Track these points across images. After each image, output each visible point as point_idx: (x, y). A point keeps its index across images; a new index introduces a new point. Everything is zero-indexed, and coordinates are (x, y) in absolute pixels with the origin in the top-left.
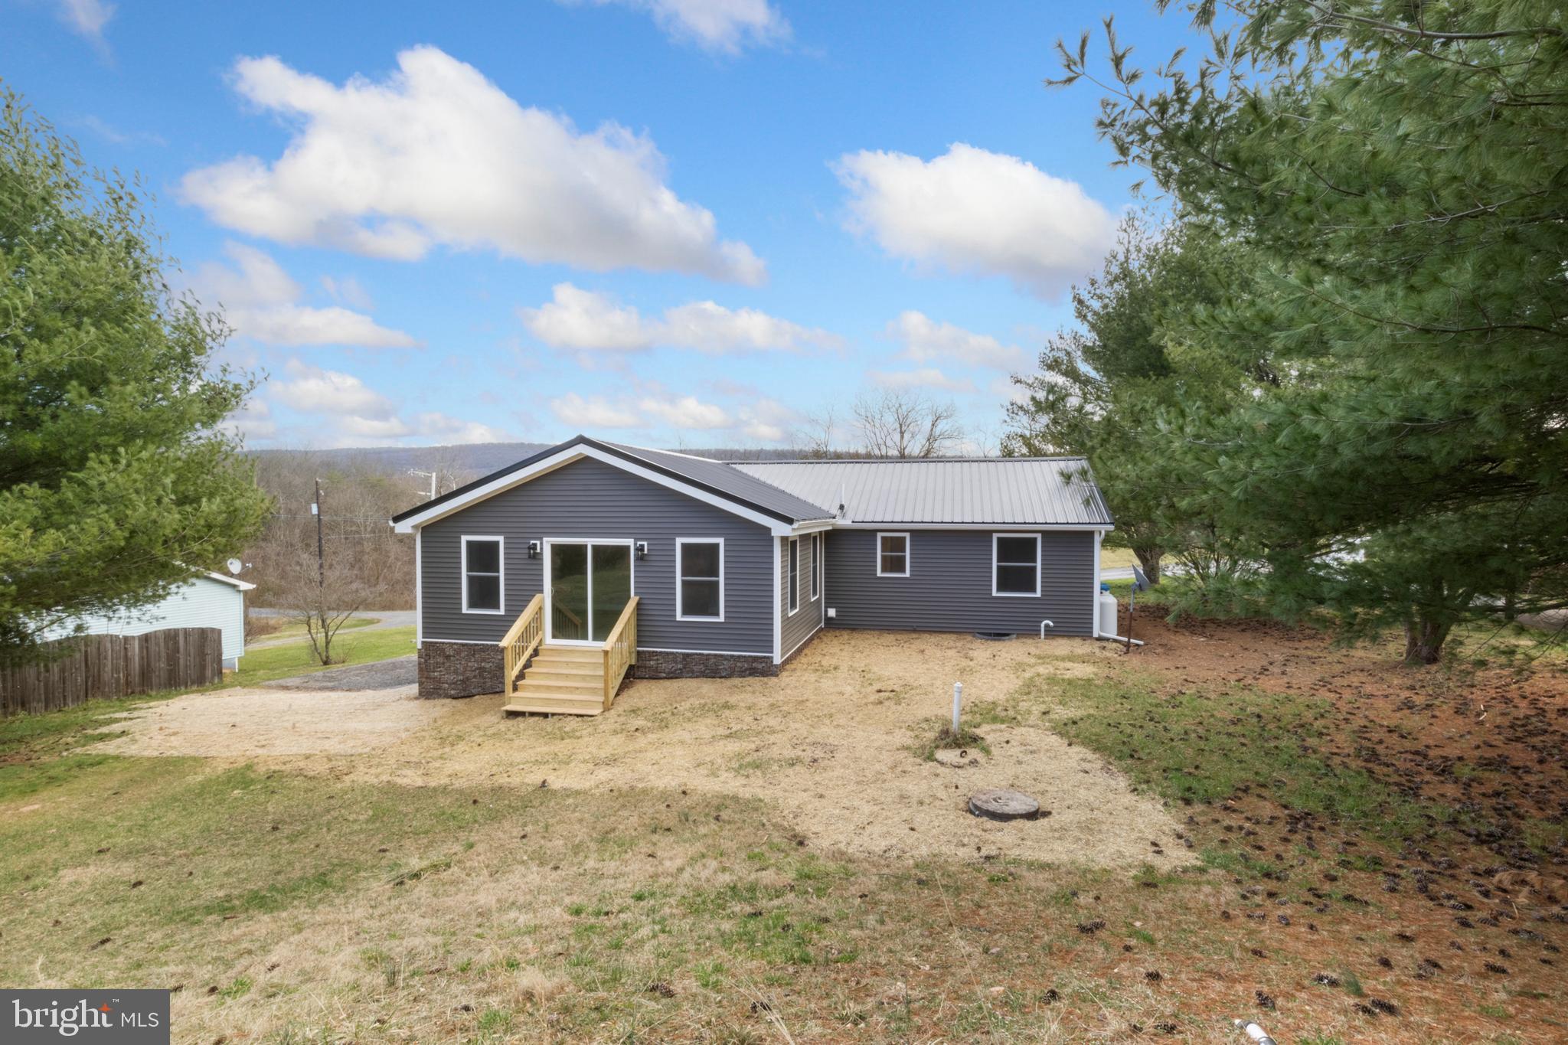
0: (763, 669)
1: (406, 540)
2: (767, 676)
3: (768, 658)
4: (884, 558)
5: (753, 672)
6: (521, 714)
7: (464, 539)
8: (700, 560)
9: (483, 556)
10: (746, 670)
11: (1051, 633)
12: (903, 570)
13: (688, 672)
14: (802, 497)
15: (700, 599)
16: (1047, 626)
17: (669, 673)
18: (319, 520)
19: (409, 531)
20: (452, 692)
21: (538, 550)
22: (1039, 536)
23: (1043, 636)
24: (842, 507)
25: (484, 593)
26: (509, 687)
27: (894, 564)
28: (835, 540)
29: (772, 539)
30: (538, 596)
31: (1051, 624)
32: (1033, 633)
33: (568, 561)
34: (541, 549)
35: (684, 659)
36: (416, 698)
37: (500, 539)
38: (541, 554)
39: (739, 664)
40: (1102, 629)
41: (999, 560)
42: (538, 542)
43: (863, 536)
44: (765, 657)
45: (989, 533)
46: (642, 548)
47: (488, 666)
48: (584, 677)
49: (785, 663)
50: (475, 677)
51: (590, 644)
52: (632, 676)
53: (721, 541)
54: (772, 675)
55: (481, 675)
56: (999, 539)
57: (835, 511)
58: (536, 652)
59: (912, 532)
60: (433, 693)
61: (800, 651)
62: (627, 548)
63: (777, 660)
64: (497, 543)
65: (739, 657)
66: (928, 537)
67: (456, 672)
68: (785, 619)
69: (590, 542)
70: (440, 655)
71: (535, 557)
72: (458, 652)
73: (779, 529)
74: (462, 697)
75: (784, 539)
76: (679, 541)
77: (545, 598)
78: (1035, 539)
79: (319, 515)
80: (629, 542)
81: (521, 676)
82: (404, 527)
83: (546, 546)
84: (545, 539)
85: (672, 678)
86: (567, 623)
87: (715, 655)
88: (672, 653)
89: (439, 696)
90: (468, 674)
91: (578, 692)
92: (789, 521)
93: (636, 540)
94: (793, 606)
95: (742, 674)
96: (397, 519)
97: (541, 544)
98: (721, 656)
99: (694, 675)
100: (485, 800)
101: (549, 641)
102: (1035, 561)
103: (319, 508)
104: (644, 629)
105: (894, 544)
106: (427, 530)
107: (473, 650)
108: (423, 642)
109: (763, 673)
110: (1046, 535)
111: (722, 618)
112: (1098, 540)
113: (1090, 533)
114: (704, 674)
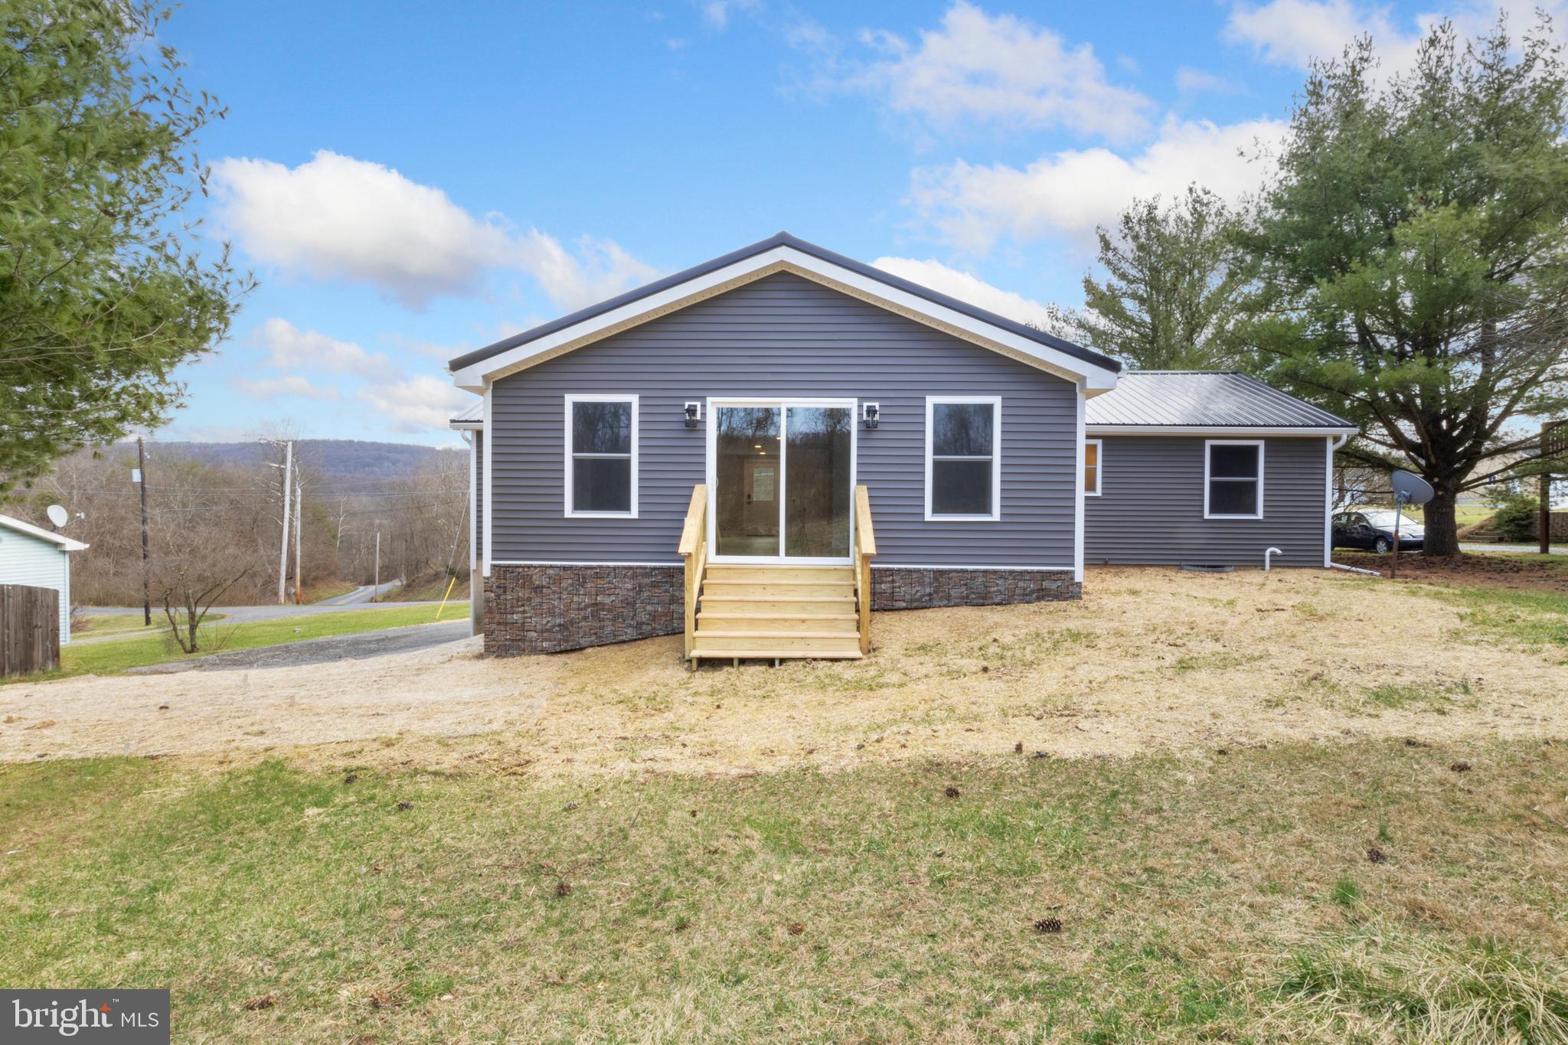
0: (1066, 591)
2: (1066, 599)
3: (1066, 573)
5: (1043, 595)
7: (570, 399)
8: (963, 429)
10: (1032, 592)
11: (1277, 563)
12: (1094, 488)
13: (941, 599)
15: (962, 490)
16: (1273, 555)
17: (912, 601)
18: (143, 489)
20: (545, 644)
21: (698, 417)
22: (1261, 444)
23: (1267, 567)
25: (603, 486)
26: (689, 624)
29: (1074, 398)
30: (700, 488)
31: (1279, 552)
32: (1258, 564)
34: (704, 414)
35: (936, 579)
36: (480, 657)
37: (634, 399)
38: (704, 422)
39: (1021, 584)
41: (1213, 474)
42: (698, 404)
44: (1061, 572)
45: (1200, 440)
46: (870, 413)
47: (608, 600)
48: (803, 605)
50: (585, 618)
54: (1072, 597)
55: (595, 615)
56: (1213, 448)
59: (1105, 438)
60: (511, 647)
62: (845, 412)
63: (1079, 577)
64: (627, 407)
65: (1021, 573)
66: (1124, 446)
67: (551, 613)
69: (785, 405)
70: (523, 586)
71: (693, 426)
72: (557, 580)
73: (1098, 378)
74: (561, 652)
76: (931, 402)
77: (709, 491)
78: (1255, 448)
79: (143, 483)
80: (850, 403)
81: (699, 605)
83: (712, 409)
84: (709, 400)
85: (916, 608)
86: (744, 533)
87: (985, 572)
88: (918, 571)
89: (522, 652)
90: (573, 615)
91: (805, 626)
92: (1115, 367)
93: (861, 399)
95: (1027, 598)
97: (704, 406)
98: (995, 572)
99: (950, 602)
100: (970, 789)
101: (713, 558)
102: (1255, 474)
103: (143, 474)
106: (501, 386)
107: (581, 577)
108: (494, 567)
109: (1059, 596)
110: (1270, 440)
111: (996, 516)
112: (1331, 448)
113: (1322, 440)
114: (966, 601)
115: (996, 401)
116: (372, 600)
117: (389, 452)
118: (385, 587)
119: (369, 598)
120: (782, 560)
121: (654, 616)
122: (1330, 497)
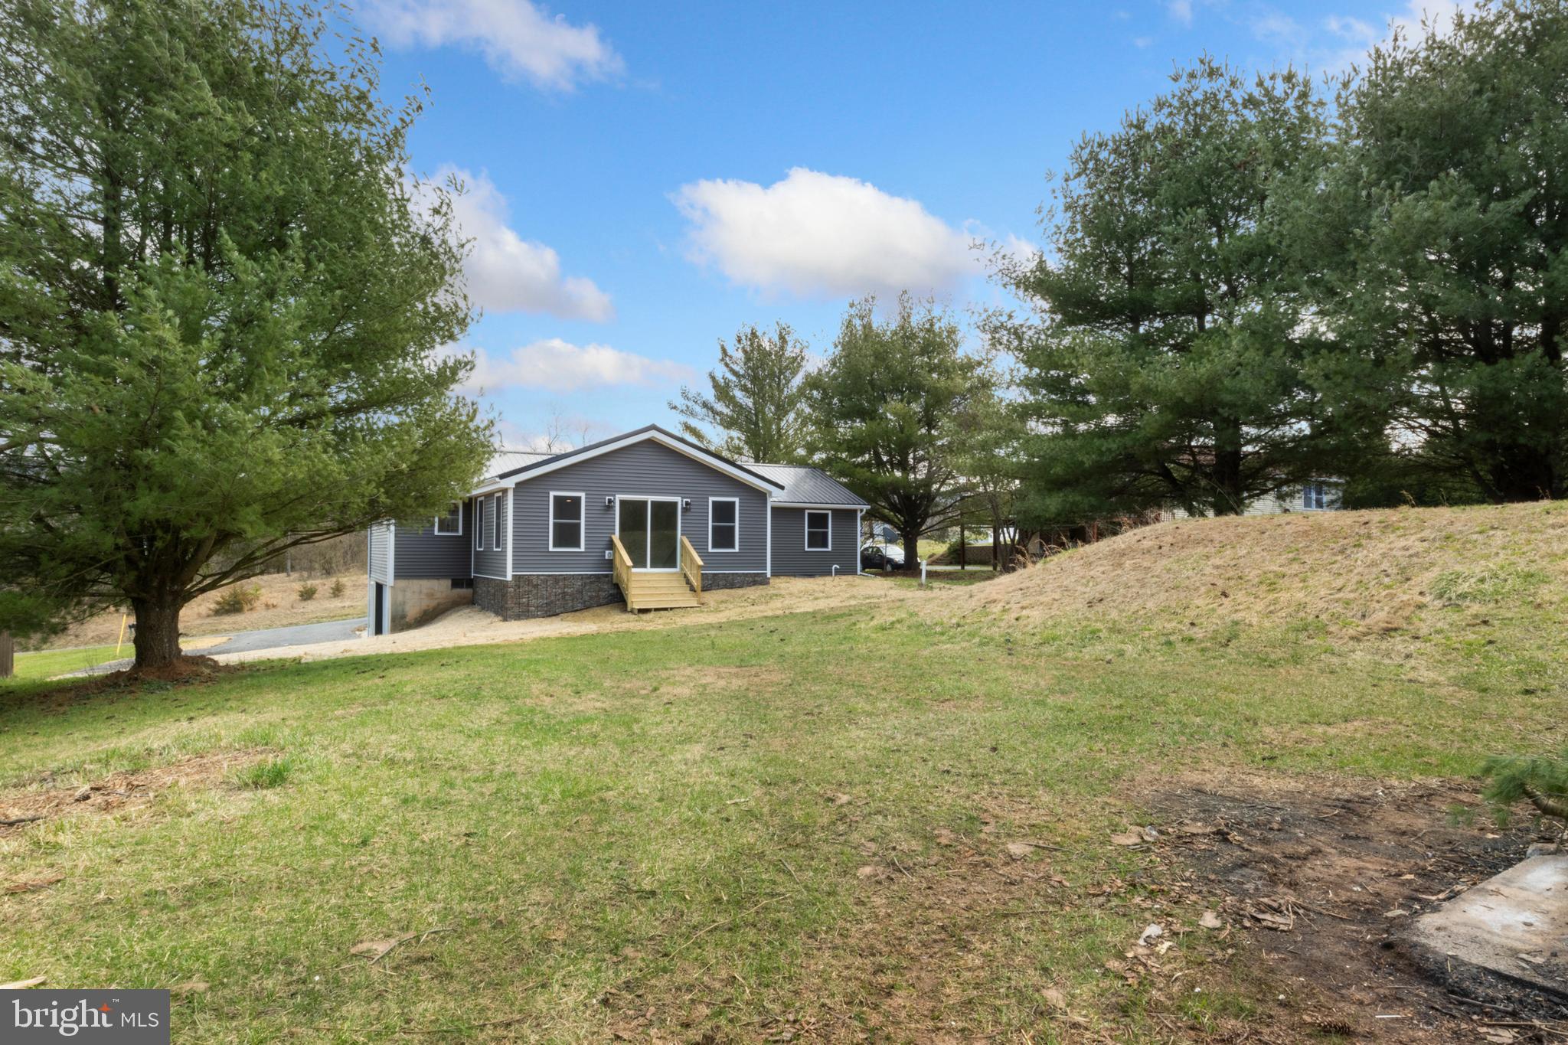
0: (759, 581)
2: (764, 586)
3: (764, 574)
5: (756, 583)
7: (552, 494)
8: (724, 512)
9: (567, 508)
10: (751, 581)
11: (838, 572)
15: (723, 537)
16: (835, 569)
21: (611, 503)
22: (829, 513)
23: (831, 575)
25: (568, 536)
29: (766, 499)
30: (613, 537)
31: (838, 567)
33: (633, 511)
34: (613, 502)
35: (713, 577)
37: (583, 495)
38: (613, 506)
39: (745, 579)
41: (809, 527)
42: (611, 498)
44: (762, 574)
45: (803, 510)
46: (686, 503)
47: (571, 589)
50: (558, 600)
54: (766, 585)
55: (564, 598)
56: (809, 514)
60: (522, 615)
62: (675, 504)
63: (769, 575)
64: (580, 498)
65: (746, 574)
67: (543, 597)
69: (650, 498)
70: (529, 584)
71: (609, 507)
72: (545, 581)
76: (711, 500)
78: (827, 515)
80: (677, 499)
83: (617, 501)
84: (616, 496)
87: (733, 573)
88: (706, 574)
89: (528, 617)
92: (782, 486)
93: (682, 498)
95: (749, 584)
96: (501, 478)
97: (613, 499)
98: (737, 573)
99: (719, 587)
102: (827, 527)
106: (520, 485)
107: (557, 579)
108: (513, 575)
109: (761, 583)
110: (834, 511)
111: (737, 549)
112: (859, 515)
113: (855, 511)
114: (726, 587)
115: (736, 500)
120: (649, 570)
121: (591, 598)
122: (859, 539)
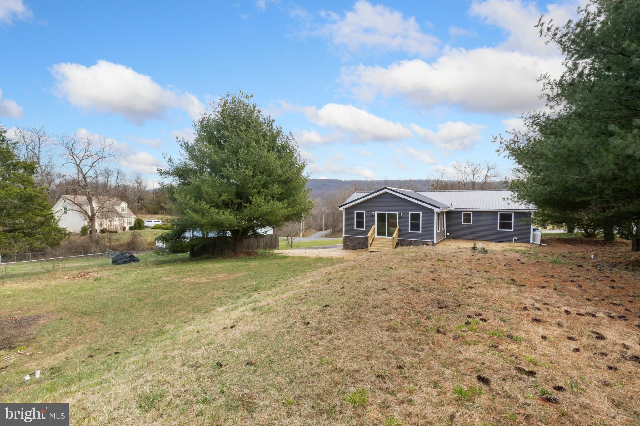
0: (431, 244)
1: (341, 212)
2: (432, 246)
4: (464, 219)
5: (429, 245)
6: (373, 251)
7: (355, 212)
8: (415, 217)
9: (360, 216)
10: (427, 244)
11: (516, 241)
12: (470, 222)
14: (439, 201)
15: (415, 226)
16: (515, 239)
17: (407, 244)
19: (343, 210)
20: (352, 248)
22: (513, 213)
23: (513, 242)
24: (451, 205)
25: (360, 225)
26: (369, 246)
27: (468, 221)
28: (449, 214)
29: (434, 212)
30: (374, 226)
32: (511, 241)
33: (381, 218)
35: (411, 241)
36: (343, 249)
37: (364, 212)
39: (425, 243)
40: (534, 240)
41: (500, 220)
42: (374, 213)
43: (458, 213)
44: (432, 241)
45: (497, 212)
46: (400, 214)
47: (361, 242)
48: (387, 244)
49: (437, 243)
51: (386, 237)
52: (398, 245)
53: (421, 213)
54: (434, 246)
55: (359, 244)
56: (500, 214)
57: (449, 205)
58: (373, 239)
59: (473, 212)
60: (347, 248)
61: (441, 241)
63: (435, 242)
64: (363, 213)
65: (425, 241)
66: (478, 213)
67: (353, 243)
68: (437, 233)
69: (387, 213)
70: (349, 239)
71: (373, 216)
72: (353, 239)
73: (436, 210)
74: (354, 249)
75: (437, 212)
76: (410, 213)
77: (375, 226)
80: (397, 213)
81: (371, 244)
82: (342, 209)
83: (376, 214)
84: (376, 212)
86: (381, 232)
88: (408, 239)
89: (349, 249)
90: (356, 244)
92: (439, 208)
93: (399, 212)
94: (439, 230)
96: (340, 207)
98: (420, 241)
99: (413, 245)
101: (376, 236)
102: (512, 220)
104: (400, 234)
105: (467, 215)
106: (346, 209)
107: (357, 238)
108: (345, 236)
111: (421, 232)
116: (322, 237)
117: (326, 182)
118: (325, 232)
119: (321, 236)
